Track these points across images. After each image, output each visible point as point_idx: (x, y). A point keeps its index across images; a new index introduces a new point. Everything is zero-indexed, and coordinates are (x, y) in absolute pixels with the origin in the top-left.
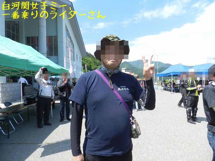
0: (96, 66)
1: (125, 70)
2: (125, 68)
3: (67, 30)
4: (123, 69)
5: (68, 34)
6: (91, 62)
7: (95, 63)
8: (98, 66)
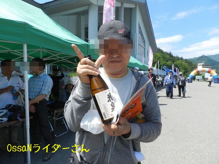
0: (165, 62)
1: (203, 65)
2: (203, 64)
3: (140, 28)
4: (199, 64)
5: (141, 32)
6: (160, 58)
7: (164, 58)
8: (167, 61)
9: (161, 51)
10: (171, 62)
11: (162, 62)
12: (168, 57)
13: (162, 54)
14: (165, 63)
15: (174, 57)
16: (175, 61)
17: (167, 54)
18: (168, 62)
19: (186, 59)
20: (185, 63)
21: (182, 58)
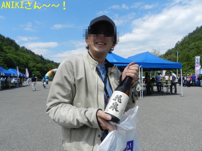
9: (32, 54)
10: (42, 64)
11: (31, 64)
12: (39, 59)
13: (33, 56)
14: (35, 65)
15: (46, 60)
16: (46, 64)
17: (39, 56)
18: (39, 64)
19: (56, 63)
20: (55, 66)
21: (52, 62)
